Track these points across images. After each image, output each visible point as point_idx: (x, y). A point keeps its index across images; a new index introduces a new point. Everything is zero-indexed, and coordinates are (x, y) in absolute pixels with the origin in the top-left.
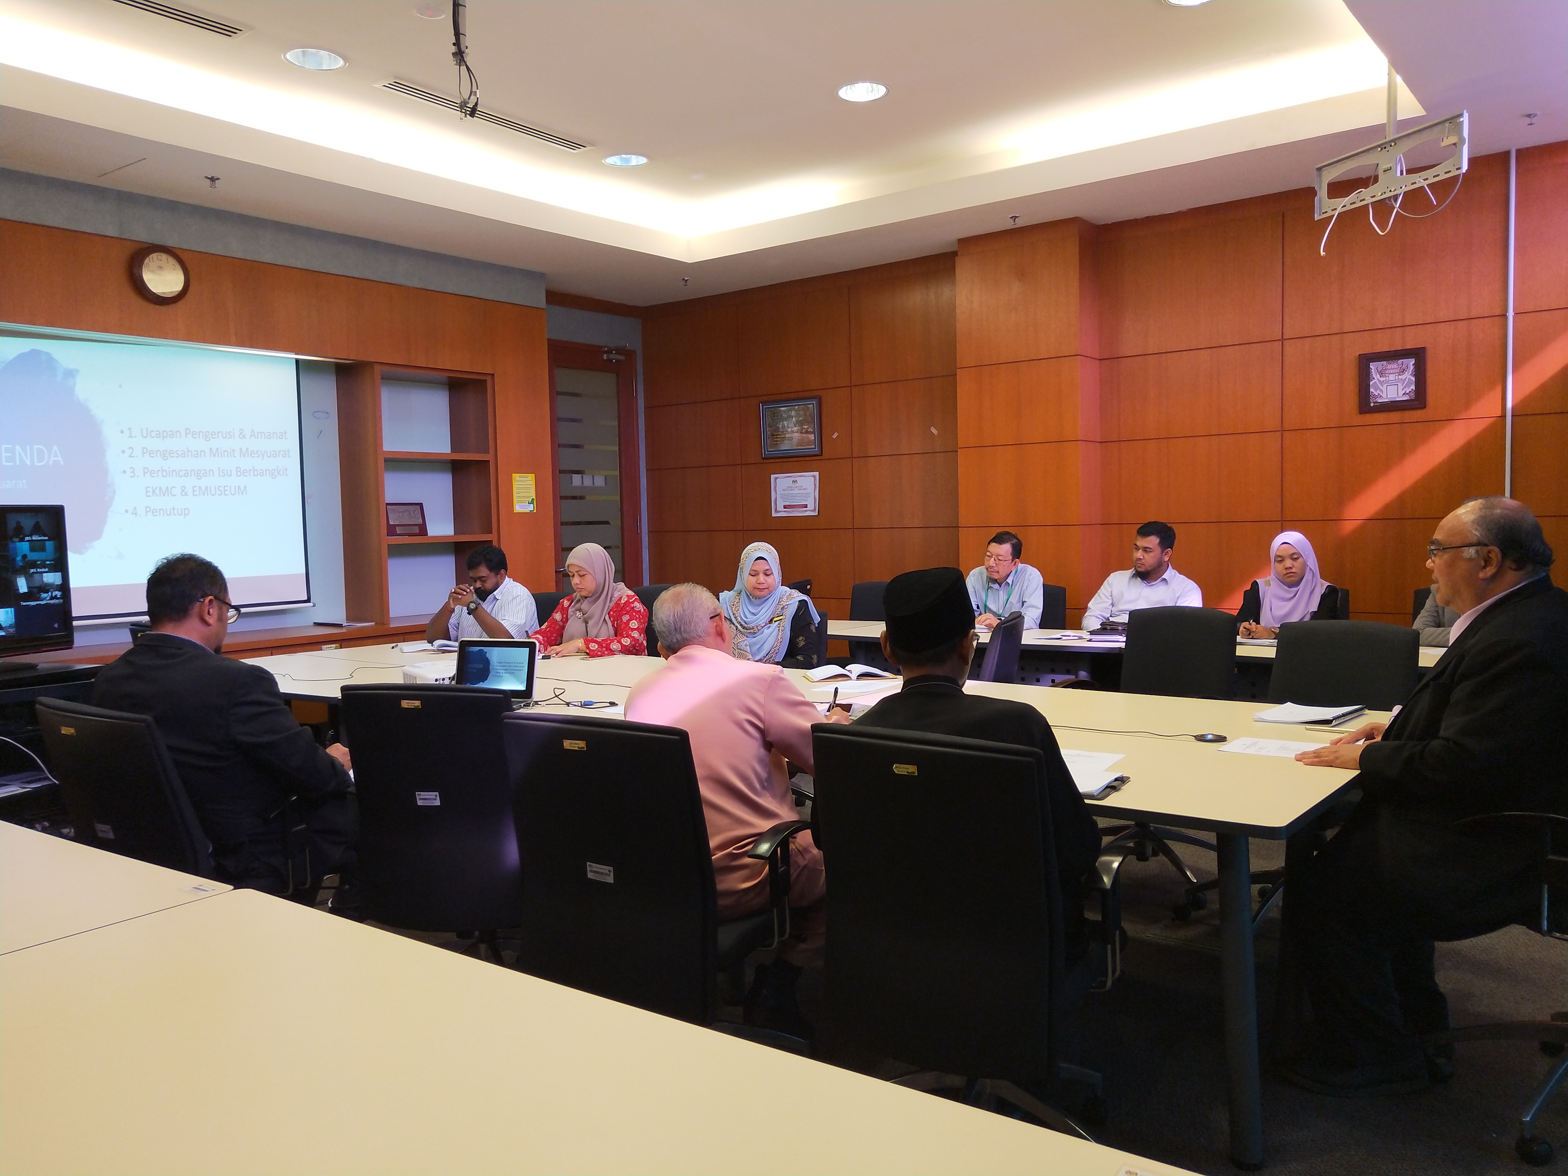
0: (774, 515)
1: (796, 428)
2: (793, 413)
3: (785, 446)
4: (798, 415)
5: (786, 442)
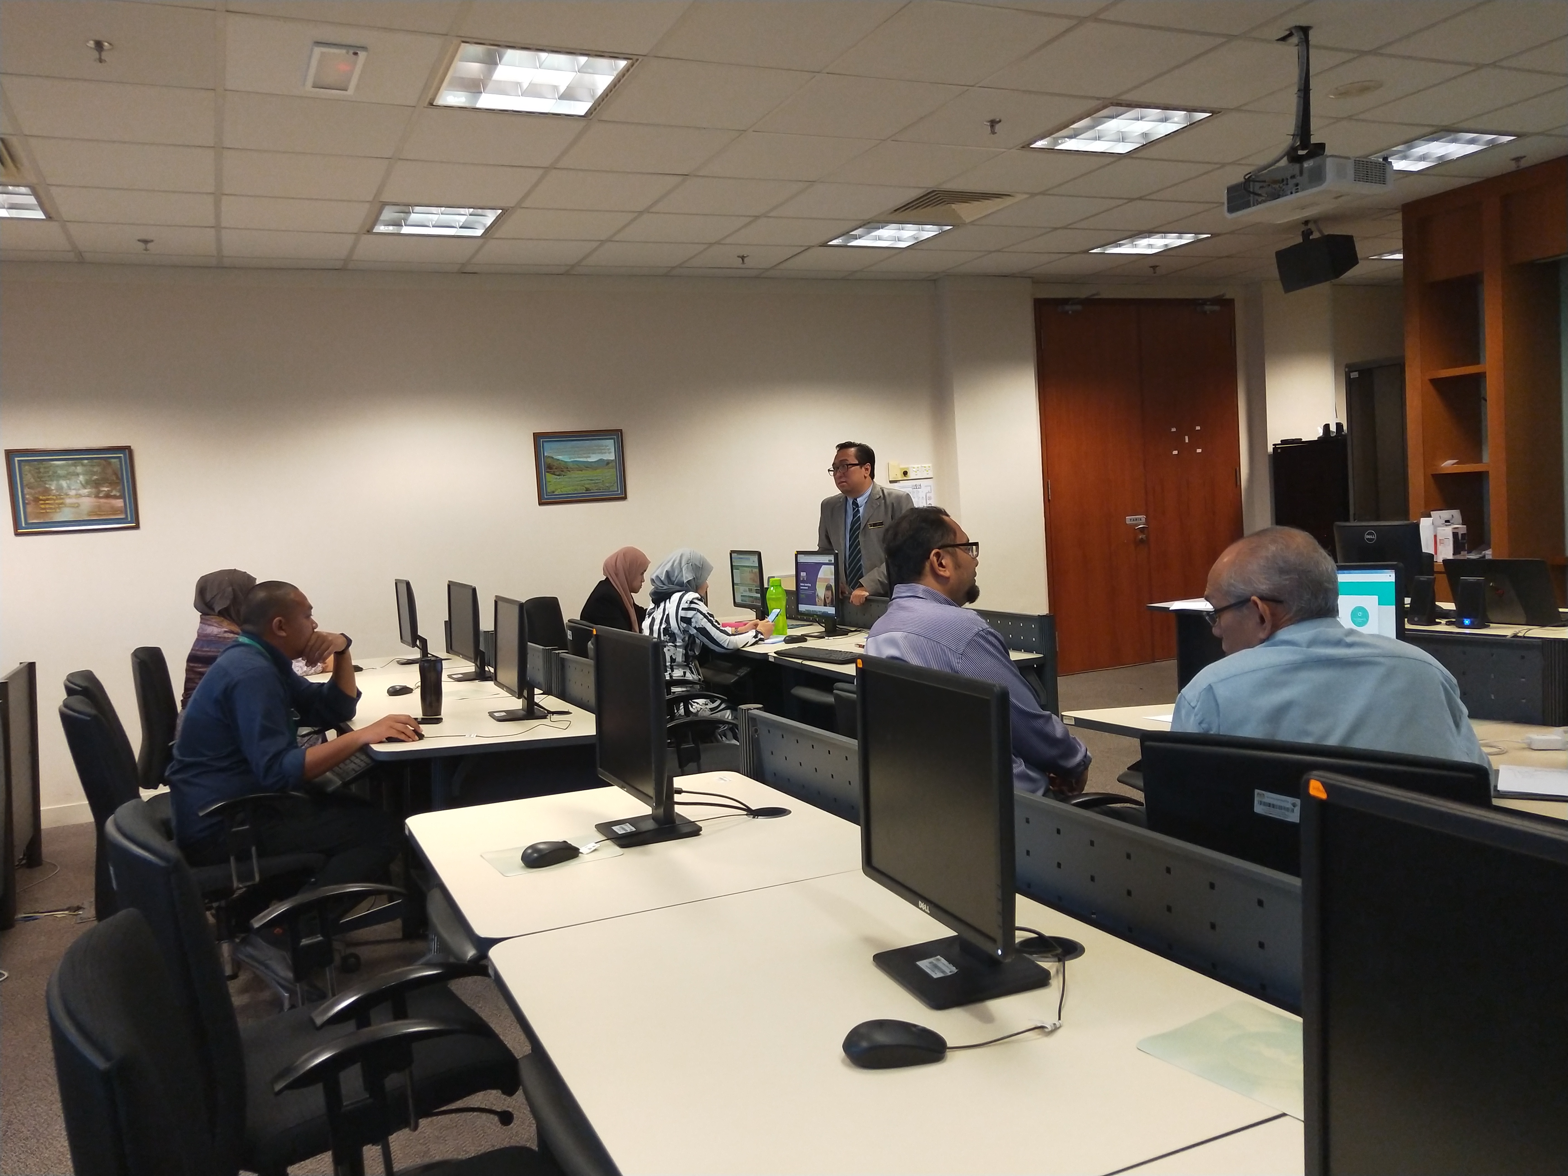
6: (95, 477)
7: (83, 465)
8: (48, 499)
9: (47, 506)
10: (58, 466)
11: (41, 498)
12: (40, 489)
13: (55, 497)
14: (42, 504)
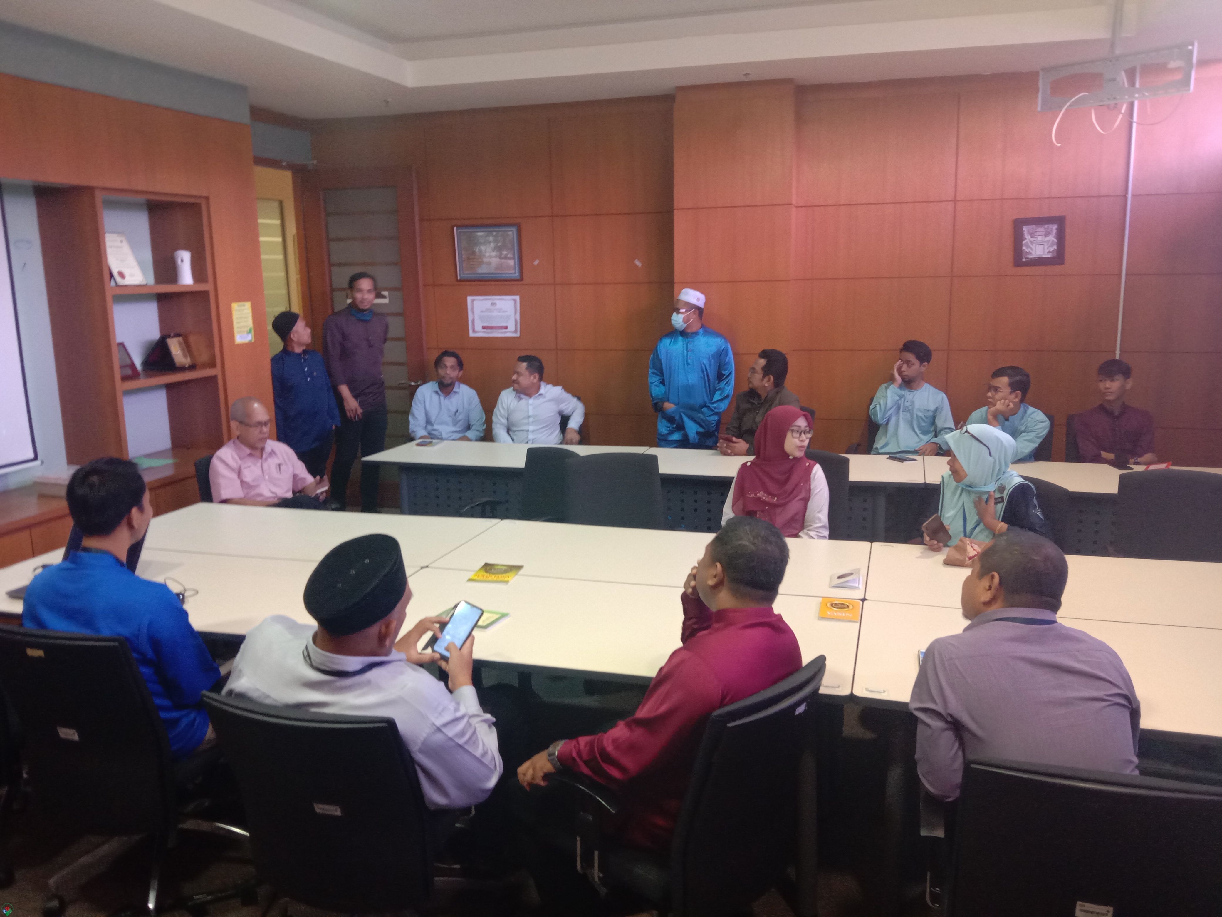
0: (471, 334)
1: (494, 254)
2: (491, 239)
3: (483, 270)
4: (496, 241)
5: (483, 266)
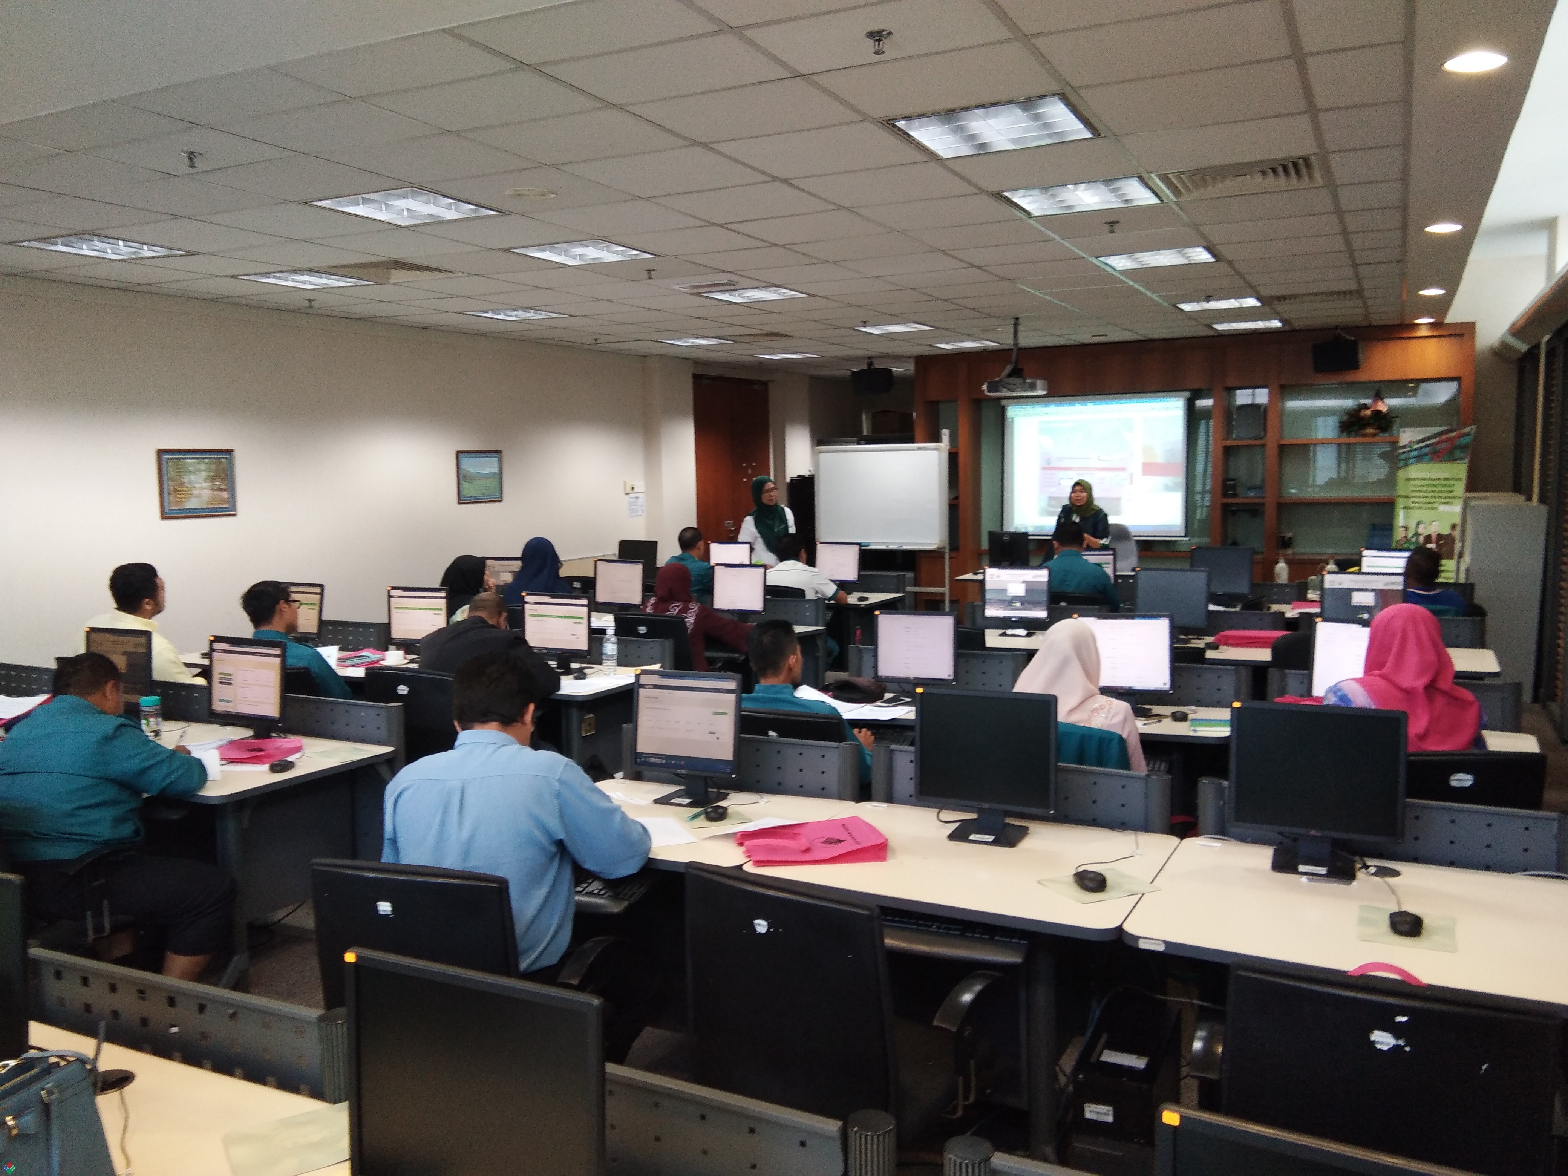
6: (212, 474)
7: (205, 463)
8: (183, 491)
9: (181, 496)
10: (191, 464)
11: (179, 489)
12: (178, 482)
13: (184, 489)
14: (179, 494)
